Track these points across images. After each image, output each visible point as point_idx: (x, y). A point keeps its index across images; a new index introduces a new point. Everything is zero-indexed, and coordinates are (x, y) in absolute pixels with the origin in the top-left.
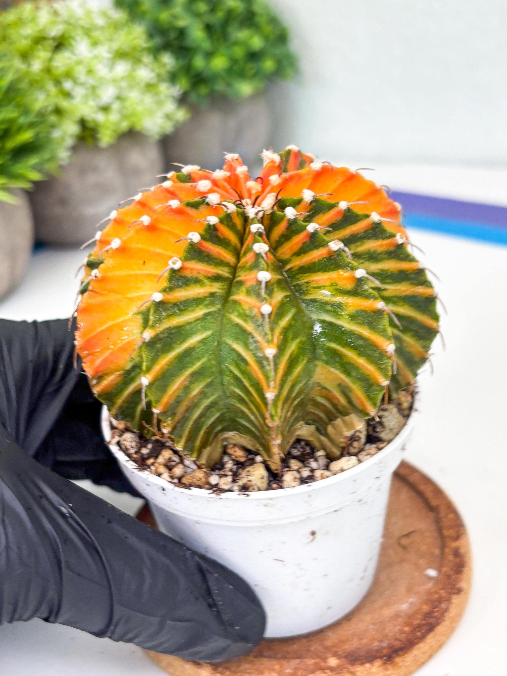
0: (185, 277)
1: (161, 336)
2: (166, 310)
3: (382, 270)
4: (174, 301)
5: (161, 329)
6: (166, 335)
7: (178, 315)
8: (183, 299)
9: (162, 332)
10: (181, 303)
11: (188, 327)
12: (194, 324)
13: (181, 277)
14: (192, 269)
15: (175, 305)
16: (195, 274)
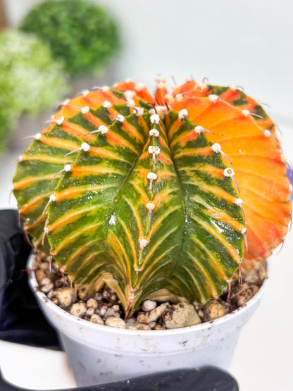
0: (66, 133)
1: (32, 163)
2: (42, 148)
3: (210, 193)
4: (51, 145)
5: (32, 158)
6: (35, 164)
7: (49, 155)
8: (58, 146)
9: (33, 161)
10: (55, 148)
11: (53, 166)
12: (58, 166)
13: (63, 131)
14: (73, 130)
15: (50, 148)
16: (75, 135)
